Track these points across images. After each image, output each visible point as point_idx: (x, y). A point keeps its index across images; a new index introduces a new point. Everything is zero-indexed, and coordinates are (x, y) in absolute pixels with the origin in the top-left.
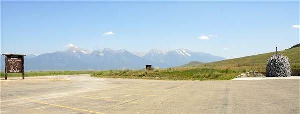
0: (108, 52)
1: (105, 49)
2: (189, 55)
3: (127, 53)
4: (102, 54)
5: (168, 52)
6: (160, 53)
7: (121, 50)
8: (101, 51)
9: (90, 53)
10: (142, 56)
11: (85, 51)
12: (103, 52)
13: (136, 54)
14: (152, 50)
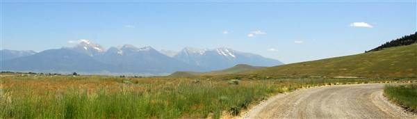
0: (128, 50)
1: (124, 47)
2: (233, 56)
3: (153, 52)
4: (121, 52)
5: (206, 52)
6: (195, 52)
7: (145, 48)
8: (119, 48)
9: (106, 51)
10: (172, 55)
11: (99, 47)
12: (122, 49)
13: (164, 53)
14: (185, 48)
